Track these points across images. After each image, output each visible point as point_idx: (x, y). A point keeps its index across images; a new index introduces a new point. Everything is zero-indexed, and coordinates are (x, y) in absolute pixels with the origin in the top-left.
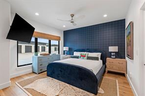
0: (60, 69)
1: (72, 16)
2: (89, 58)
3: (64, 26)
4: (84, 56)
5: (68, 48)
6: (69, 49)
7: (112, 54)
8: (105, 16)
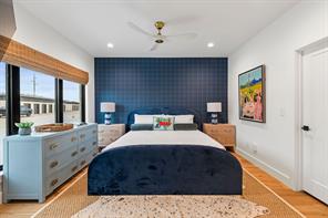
0: (148, 163)
1: (160, 26)
2: (178, 127)
3: (110, 45)
4: (168, 124)
5: (113, 104)
6: (117, 107)
7: (214, 116)
8: (211, 45)
